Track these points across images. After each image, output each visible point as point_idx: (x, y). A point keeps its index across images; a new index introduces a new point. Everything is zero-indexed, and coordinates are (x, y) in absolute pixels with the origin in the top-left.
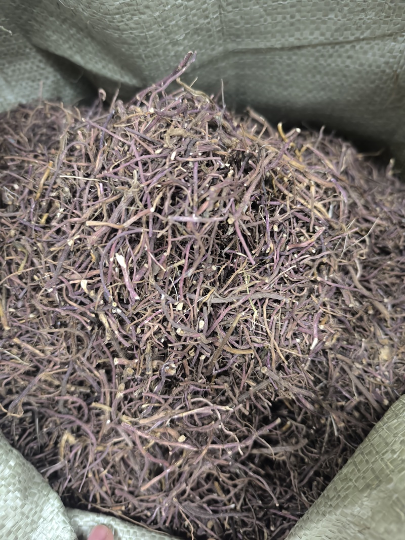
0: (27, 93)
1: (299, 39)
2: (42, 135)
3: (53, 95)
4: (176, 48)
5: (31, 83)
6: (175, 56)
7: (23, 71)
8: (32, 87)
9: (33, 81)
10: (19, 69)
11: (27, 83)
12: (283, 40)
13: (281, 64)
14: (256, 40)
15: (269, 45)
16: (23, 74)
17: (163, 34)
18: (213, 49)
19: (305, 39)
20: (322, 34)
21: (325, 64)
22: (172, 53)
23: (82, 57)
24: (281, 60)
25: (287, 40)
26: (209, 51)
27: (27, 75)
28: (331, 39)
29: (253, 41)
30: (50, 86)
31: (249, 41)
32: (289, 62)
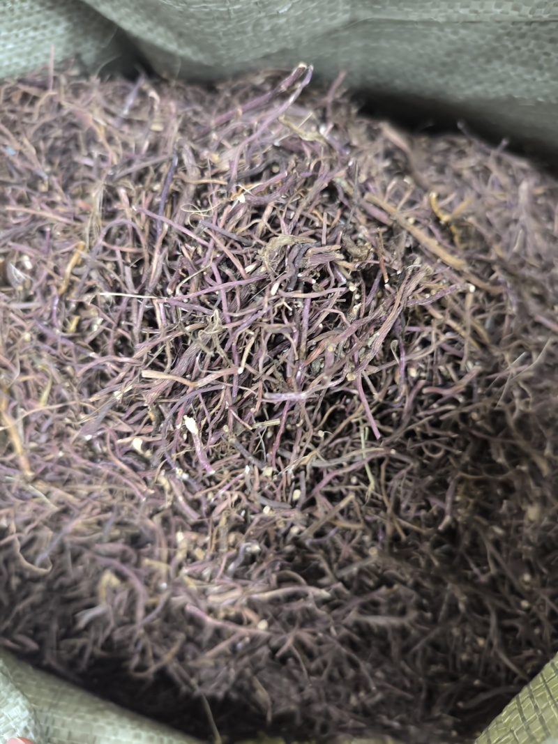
0: (27, 49)
1: (476, 12)
2: (56, 139)
3: (67, 50)
4: (275, 21)
5: (32, 34)
6: (272, 30)
7: (17, 12)
8: (33, 38)
9: (35, 29)
10: (12, 10)
11: (26, 33)
12: (450, 11)
13: (439, 39)
14: (406, 9)
15: (426, 16)
16: (19, 17)
17: (255, 7)
18: (334, 18)
19: (486, 12)
20: (515, 8)
21: (511, 46)
22: (267, 28)
23: (115, 9)
24: (440, 34)
25: (457, 12)
26: (327, 22)
27: (25, 19)
28: (530, 16)
29: (400, 9)
30: (62, 36)
31: (394, 9)
32: (453, 37)
